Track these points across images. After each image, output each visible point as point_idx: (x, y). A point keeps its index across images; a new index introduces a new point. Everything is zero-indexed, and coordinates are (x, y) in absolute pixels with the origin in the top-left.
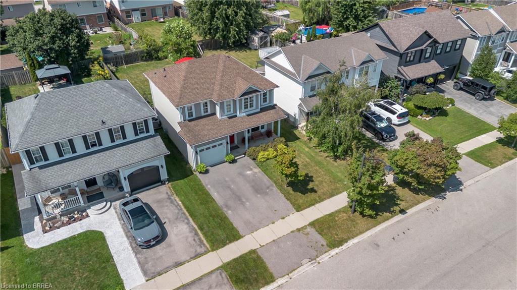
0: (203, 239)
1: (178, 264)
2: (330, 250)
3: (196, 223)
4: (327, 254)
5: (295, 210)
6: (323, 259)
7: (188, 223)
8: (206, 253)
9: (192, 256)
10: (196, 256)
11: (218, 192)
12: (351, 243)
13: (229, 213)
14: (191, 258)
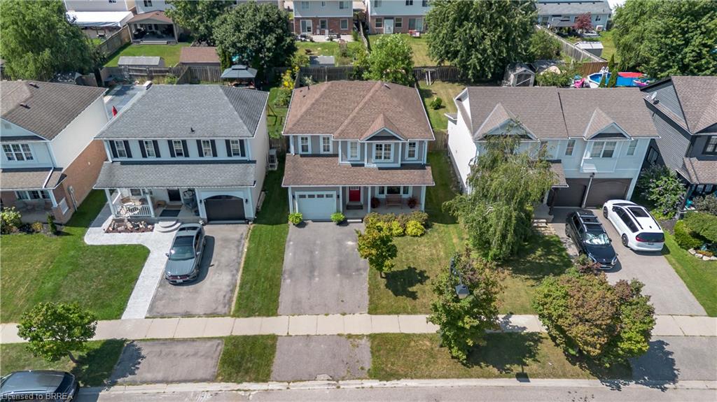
0: (235, 299)
1: (188, 315)
2: (366, 379)
3: (242, 279)
4: (359, 381)
5: (367, 311)
6: (348, 384)
7: (233, 275)
8: (224, 315)
9: (207, 313)
10: (211, 314)
11: (295, 254)
12: (404, 384)
13: (287, 283)
14: (205, 314)
